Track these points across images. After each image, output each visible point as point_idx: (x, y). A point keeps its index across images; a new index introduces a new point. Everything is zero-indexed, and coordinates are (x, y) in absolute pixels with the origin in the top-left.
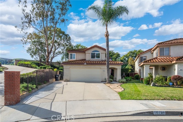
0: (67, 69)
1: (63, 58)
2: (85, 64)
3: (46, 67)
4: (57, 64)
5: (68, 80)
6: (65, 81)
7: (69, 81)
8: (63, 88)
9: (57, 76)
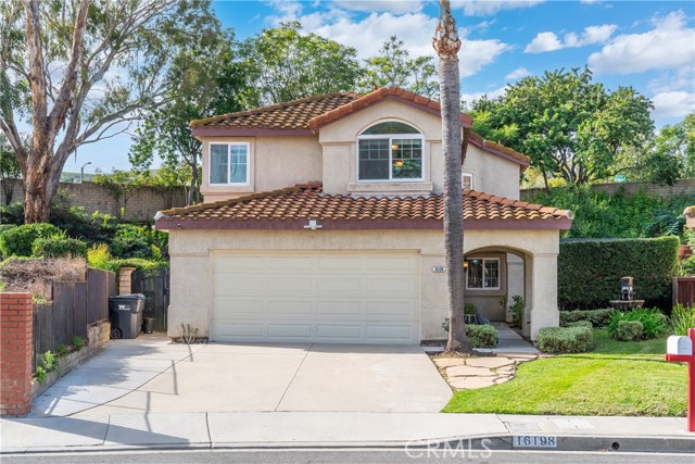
0: (195, 255)
1: (143, 151)
2: (313, 224)
3: (32, 235)
4: (95, 196)
5: (202, 333)
6: (176, 340)
7: (205, 340)
8: (175, 374)
9: (122, 307)
